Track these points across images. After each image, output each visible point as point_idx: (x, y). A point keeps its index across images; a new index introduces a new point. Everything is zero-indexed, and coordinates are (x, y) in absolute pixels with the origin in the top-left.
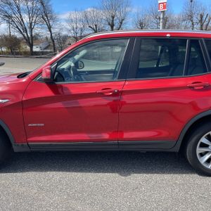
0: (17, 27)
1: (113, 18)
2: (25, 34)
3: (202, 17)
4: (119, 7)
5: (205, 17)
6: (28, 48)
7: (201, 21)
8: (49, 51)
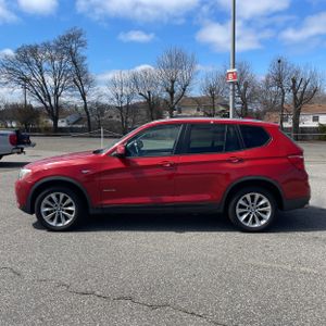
0: (37, 94)
1: (173, 82)
2: (48, 104)
3: (294, 81)
4: (181, 68)
5: (298, 82)
6: (51, 122)
7: (293, 87)
8: (80, 126)
